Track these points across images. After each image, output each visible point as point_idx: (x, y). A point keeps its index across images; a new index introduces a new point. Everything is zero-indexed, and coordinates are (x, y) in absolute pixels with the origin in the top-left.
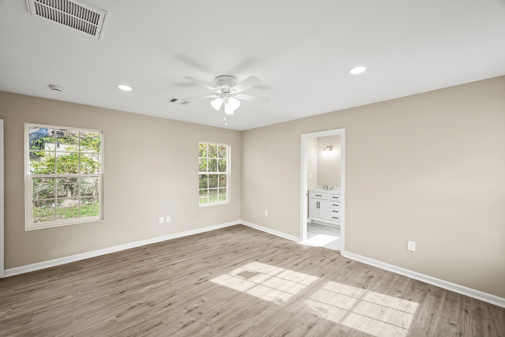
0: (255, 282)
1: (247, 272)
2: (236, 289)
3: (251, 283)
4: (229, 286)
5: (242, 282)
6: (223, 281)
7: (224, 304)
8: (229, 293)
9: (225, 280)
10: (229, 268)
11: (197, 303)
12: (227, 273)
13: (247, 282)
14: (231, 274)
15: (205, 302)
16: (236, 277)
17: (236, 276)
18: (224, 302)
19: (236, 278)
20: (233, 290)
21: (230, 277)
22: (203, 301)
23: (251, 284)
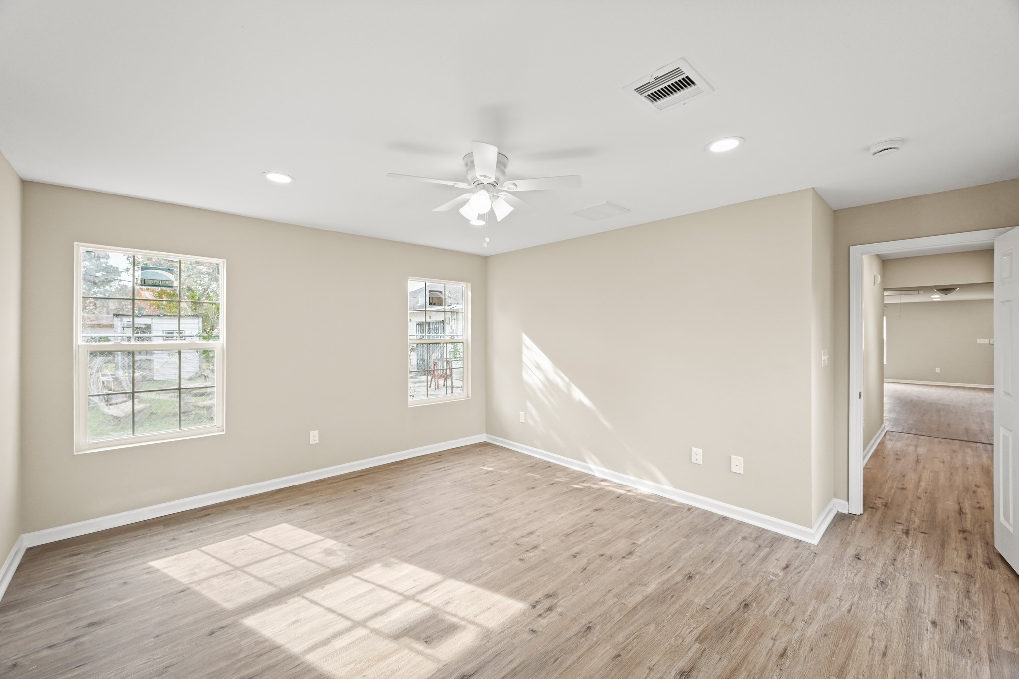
0: (418, 605)
1: (426, 642)
2: (463, 584)
3: (426, 601)
4: (480, 591)
5: (448, 603)
6: (494, 606)
7: (484, 556)
8: (478, 575)
9: (489, 609)
10: (483, 657)
11: (531, 558)
12: (487, 635)
13: (435, 604)
14: (477, 629)
15: (518, 558)
16: (463, 619)
17: (463, 623)
18: (485, 559)
19: (462, 614)
20: (469, 581)
21: (480, 620)
22: (521, 560)
23: (428, 597)
